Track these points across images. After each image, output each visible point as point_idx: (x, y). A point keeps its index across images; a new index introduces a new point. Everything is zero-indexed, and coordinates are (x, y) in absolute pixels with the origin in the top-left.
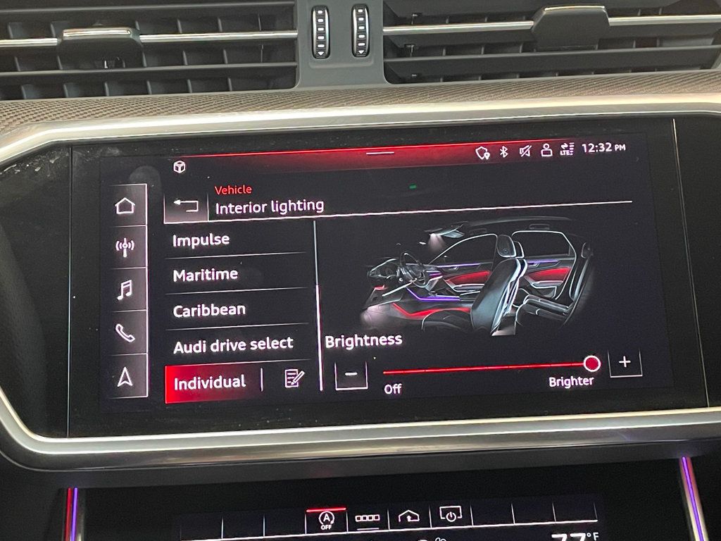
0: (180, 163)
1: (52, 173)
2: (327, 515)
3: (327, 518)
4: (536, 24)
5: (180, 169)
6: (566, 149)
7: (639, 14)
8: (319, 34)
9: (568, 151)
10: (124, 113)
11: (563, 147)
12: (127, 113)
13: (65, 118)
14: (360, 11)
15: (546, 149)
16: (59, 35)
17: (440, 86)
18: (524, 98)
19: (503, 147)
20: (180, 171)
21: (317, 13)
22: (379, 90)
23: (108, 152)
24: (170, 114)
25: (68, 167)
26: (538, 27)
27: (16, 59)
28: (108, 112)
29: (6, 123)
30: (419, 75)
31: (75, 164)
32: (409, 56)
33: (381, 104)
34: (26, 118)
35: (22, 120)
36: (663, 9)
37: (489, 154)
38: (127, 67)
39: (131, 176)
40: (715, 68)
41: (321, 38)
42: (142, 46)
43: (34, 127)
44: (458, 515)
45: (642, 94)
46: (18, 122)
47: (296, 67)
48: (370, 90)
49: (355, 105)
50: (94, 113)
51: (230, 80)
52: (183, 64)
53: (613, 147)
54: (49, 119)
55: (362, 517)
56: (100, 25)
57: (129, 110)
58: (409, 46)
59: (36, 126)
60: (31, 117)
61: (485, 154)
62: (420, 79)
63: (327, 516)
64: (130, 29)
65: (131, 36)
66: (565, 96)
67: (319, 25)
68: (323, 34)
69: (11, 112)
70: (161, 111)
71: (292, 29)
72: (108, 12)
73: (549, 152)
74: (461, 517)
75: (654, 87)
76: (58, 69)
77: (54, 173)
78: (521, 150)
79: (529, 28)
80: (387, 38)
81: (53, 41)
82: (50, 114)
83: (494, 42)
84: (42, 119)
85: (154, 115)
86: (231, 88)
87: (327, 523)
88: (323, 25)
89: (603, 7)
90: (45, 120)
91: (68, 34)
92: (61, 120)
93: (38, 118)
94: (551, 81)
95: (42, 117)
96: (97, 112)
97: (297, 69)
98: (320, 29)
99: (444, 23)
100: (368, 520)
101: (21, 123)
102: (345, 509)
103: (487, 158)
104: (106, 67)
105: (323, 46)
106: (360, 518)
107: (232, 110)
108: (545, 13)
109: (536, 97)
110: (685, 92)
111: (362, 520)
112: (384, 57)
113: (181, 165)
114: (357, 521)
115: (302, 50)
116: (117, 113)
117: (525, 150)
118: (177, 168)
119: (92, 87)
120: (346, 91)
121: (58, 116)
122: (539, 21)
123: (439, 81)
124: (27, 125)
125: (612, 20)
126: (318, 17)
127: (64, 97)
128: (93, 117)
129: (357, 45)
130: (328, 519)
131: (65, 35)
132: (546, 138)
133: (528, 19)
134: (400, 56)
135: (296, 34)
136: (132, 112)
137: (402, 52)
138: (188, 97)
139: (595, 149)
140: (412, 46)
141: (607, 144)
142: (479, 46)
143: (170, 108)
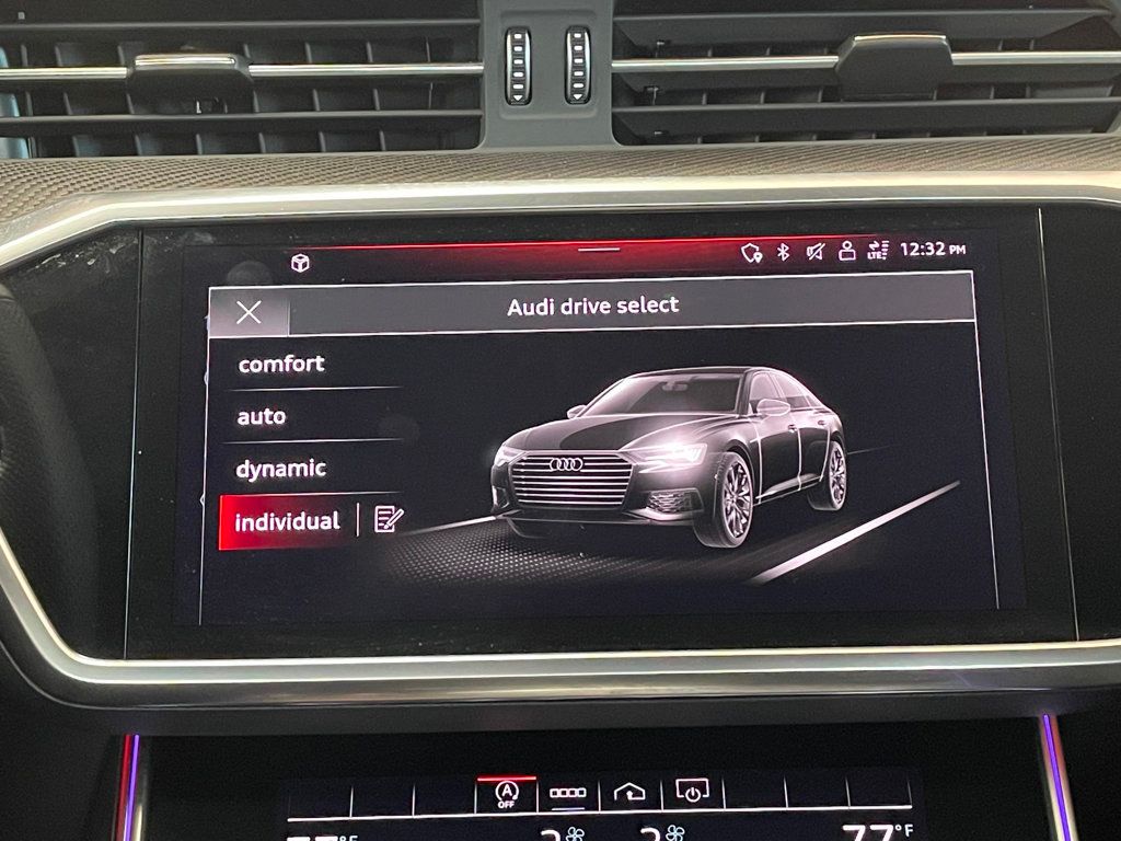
0: (300, 258)
1: (112, 269)
2: (507, 786)
3: (507, 790)
4: (842, 60)
5: (300, 266)
6: (876, 250)
7: (1000, 48)
8: (516, 68)
9: (879, 253)
10: (222, 181)
11: (871, 246)
12: (226, 182)
13: (134, 186)
14: (578, 36)
15: (847, 250)
16: (130, 64)
17: (695, 151)
18: (817, 171)
19: (783, 245)
20: (300, 270)
21: (513, 37)
22: (602, 154)
23: (197, 239)
24: (290, 184)
25: (137, 259)
26: (844, 65)
27: (66, 97)
28: (198, 179)
29: (48, 193)
30: (665, 133)
31: (147, 256)
32: (650, 105)
33: (602, 177)
34: (77, 186)
35: (71, 189)
36: (1037, 40)
37: (761, 255)
38: (229, 113)
39: (229, 274)
40: (1113, 131)
41: (519, 75)
42: (252, 80)
43: (87, 200)
44: (704, 792)
45: (994, 169)
46: (65, 192)
47: (480, 117)
48: (590, 154)
49: (564, 177)
50: (177, 180)
51: (382, 134)
52: (313, 110)
53: (946, 250)
54: (111, 187)
55: (559, 791)
56: (192, 48)
57: (229, 177)
58: (649, 89)
59: (91, 198)
60: (84, 184)
61: (755, 255)
62: (667, 139)
63: (507, 789)
64: (235, 56)
65: (236, 67)
66: (879, 170)
67: (516, 55)
68: (521, 68)
69: (54, 176)
70: (277, 179)
71: (476, 60)
72: (202, 30)
73: (851, 255)
74: (707, 796)
75: (1016, 159)
76: (127, 112)
77: (116, 268)
78: (810, 250)
79: (832, 66)
80: (617, 77)
81: (121, 72)
82: (112, 181)
83: (780, 86)
84: (100, 188)
85: (265, 185)
86: (384, 147)
87: (507, 798)
88: (521, 56)
89: (944, 37)
90: (104, 190)
91: (144, 62)
92: (128, 189)
93: (94, 187)
94: (862, 146)
95: (100, 185)
96: (183, 178)
97: (482, 120)
98: (516, 62)
99: (705, 56)
100: (568, 795)
101: (70, 192)
102: (534, 778)
103: (758, 260)
104: (199, 111)
105: (521, 87)
106: (557, 793)
107: (381, 181)
108: (855, 44)
109: (835, 171)
110: (1059, 169)
111: (559, 795)
112: (613, 106)
113: (303, 261)
114: (552, 796)
115: (490, 91)
116: (211, 181)
117: (815, 250)
118: (296, 265)
119: (176, 141)
120: (554, 156)
121: (124, 183)
122: (846, 55)
123: (696, 143)
124: (79, 196)
125: (956, 56)
126: (515, 43)
127: (136, 154)
128: (175, 185)
129: (572, 87)
130: (510, 792)
131: (138, 62)
132: (847, 232)
133: (831, 53)
134: (636, 104)
135: (482, 68)
136: (233, 180)
137: (641, 98)
138: (319, 159)
139: (920, 251)
140: (656, 89)
141: (938, 243)
142: (758, 91)
143: (289, 176)
